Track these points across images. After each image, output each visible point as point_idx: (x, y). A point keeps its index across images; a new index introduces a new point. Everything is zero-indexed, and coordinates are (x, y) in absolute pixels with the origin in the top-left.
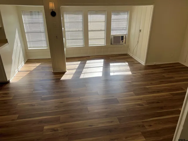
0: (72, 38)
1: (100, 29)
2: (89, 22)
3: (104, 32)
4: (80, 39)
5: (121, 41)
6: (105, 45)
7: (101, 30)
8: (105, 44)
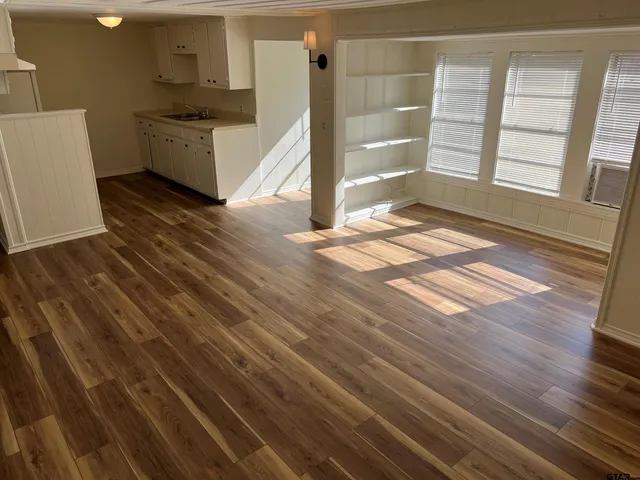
0: (449, 144)
2: (509, 95)
4: (470, 152)
6: (558, 195)
8: (557, 192)
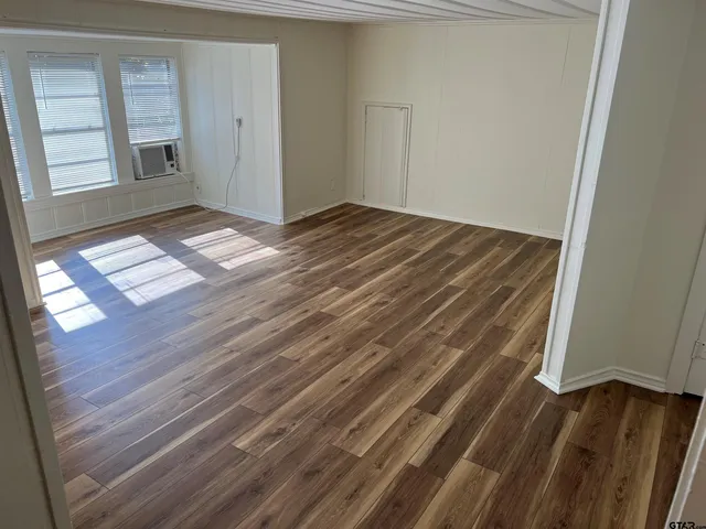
1: (85, 125)
2: (40, 98)
3: (102, 133)
5: (168, 164)
6: (117, 183)
7: (90, 129)
8: (113, 181)
